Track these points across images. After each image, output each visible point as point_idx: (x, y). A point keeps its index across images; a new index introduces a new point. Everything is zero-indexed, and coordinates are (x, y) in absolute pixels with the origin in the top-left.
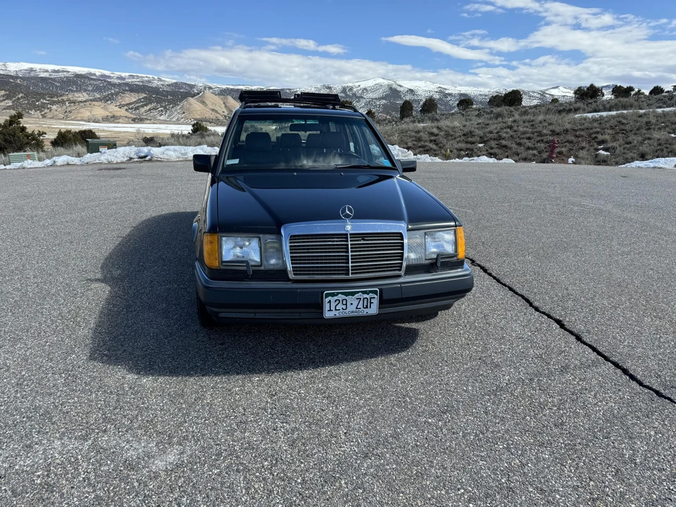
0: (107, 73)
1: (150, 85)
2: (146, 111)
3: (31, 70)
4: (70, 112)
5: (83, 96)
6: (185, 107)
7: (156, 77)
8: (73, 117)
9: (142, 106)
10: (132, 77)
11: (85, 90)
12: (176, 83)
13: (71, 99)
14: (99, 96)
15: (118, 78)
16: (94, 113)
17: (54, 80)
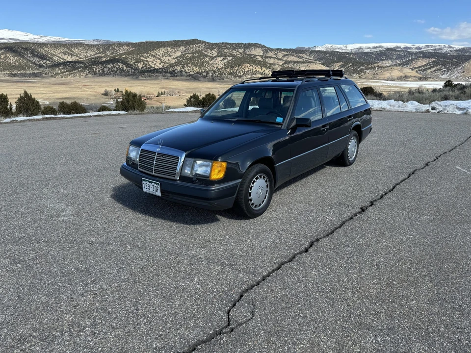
0: (409, 45)
1: (440, 52)
2: (432, 72)
3: (360, 48)
4: (377, 74)
5: (389, 63)
6: (466, 68)
7: (447, 45)
8: (378, 78)
9: (430, 68)
10: (428, 46)
11: (391, 59)
12: (463, 49)
13: (380, 65)
14: (399, 62)
15: (416, 48)
16: (392, 74)
17: (372, 53)
